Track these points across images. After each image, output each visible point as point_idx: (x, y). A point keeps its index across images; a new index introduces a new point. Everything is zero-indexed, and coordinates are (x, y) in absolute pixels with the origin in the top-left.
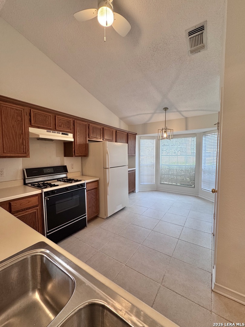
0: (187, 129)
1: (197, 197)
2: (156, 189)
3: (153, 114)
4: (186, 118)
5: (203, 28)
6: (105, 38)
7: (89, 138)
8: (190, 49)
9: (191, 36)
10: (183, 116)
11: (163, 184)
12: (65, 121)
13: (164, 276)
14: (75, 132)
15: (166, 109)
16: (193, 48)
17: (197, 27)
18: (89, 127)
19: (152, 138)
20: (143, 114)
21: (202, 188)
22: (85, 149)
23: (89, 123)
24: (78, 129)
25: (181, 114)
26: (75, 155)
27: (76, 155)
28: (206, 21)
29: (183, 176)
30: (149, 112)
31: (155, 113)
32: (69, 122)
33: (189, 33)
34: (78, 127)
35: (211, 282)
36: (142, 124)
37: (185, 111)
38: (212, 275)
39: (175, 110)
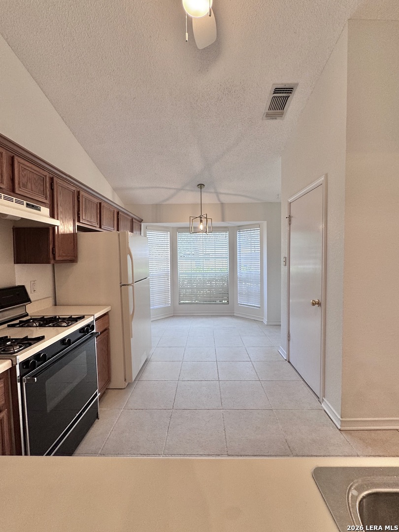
0: (223, 220)
1: (232, 316)
2: (173, 313)
3: (178, 190)
4: (222, 204)
5: (292, 91)
6: (187, 34)
7: (79, 221)
8: (267, 111)
9: (275, 95)
10: (219, 200)
11: (184, 303)
12: (35, 176)
13: (286, 442)
14: (55, 206)
15: (201, 186)
16: (271, 111)
17: (287, 87)
18: (78, 198)
19: (165, 229)
20: (163, 188)
21: (239, 303)
22: (73, 244)
23: (79, 190)
24: (60, 198)
25: (218, 196)
26: (54, 258)
27: (57, 259)
28: (297, 84)
29: (207, 289)
30: (173, 187)
31: (181, 189)
32: (44, 180)
33: (276, 89)
34: (60, 194)
35: (331, 421)
36: (152, 205)
37: (225, 194)
38: (325, 411)
39: (212, 190)
